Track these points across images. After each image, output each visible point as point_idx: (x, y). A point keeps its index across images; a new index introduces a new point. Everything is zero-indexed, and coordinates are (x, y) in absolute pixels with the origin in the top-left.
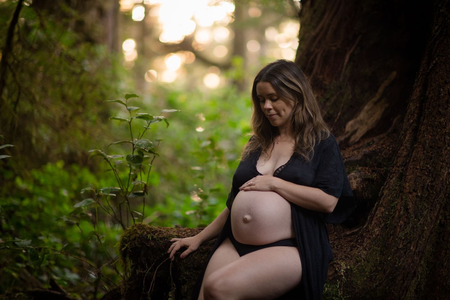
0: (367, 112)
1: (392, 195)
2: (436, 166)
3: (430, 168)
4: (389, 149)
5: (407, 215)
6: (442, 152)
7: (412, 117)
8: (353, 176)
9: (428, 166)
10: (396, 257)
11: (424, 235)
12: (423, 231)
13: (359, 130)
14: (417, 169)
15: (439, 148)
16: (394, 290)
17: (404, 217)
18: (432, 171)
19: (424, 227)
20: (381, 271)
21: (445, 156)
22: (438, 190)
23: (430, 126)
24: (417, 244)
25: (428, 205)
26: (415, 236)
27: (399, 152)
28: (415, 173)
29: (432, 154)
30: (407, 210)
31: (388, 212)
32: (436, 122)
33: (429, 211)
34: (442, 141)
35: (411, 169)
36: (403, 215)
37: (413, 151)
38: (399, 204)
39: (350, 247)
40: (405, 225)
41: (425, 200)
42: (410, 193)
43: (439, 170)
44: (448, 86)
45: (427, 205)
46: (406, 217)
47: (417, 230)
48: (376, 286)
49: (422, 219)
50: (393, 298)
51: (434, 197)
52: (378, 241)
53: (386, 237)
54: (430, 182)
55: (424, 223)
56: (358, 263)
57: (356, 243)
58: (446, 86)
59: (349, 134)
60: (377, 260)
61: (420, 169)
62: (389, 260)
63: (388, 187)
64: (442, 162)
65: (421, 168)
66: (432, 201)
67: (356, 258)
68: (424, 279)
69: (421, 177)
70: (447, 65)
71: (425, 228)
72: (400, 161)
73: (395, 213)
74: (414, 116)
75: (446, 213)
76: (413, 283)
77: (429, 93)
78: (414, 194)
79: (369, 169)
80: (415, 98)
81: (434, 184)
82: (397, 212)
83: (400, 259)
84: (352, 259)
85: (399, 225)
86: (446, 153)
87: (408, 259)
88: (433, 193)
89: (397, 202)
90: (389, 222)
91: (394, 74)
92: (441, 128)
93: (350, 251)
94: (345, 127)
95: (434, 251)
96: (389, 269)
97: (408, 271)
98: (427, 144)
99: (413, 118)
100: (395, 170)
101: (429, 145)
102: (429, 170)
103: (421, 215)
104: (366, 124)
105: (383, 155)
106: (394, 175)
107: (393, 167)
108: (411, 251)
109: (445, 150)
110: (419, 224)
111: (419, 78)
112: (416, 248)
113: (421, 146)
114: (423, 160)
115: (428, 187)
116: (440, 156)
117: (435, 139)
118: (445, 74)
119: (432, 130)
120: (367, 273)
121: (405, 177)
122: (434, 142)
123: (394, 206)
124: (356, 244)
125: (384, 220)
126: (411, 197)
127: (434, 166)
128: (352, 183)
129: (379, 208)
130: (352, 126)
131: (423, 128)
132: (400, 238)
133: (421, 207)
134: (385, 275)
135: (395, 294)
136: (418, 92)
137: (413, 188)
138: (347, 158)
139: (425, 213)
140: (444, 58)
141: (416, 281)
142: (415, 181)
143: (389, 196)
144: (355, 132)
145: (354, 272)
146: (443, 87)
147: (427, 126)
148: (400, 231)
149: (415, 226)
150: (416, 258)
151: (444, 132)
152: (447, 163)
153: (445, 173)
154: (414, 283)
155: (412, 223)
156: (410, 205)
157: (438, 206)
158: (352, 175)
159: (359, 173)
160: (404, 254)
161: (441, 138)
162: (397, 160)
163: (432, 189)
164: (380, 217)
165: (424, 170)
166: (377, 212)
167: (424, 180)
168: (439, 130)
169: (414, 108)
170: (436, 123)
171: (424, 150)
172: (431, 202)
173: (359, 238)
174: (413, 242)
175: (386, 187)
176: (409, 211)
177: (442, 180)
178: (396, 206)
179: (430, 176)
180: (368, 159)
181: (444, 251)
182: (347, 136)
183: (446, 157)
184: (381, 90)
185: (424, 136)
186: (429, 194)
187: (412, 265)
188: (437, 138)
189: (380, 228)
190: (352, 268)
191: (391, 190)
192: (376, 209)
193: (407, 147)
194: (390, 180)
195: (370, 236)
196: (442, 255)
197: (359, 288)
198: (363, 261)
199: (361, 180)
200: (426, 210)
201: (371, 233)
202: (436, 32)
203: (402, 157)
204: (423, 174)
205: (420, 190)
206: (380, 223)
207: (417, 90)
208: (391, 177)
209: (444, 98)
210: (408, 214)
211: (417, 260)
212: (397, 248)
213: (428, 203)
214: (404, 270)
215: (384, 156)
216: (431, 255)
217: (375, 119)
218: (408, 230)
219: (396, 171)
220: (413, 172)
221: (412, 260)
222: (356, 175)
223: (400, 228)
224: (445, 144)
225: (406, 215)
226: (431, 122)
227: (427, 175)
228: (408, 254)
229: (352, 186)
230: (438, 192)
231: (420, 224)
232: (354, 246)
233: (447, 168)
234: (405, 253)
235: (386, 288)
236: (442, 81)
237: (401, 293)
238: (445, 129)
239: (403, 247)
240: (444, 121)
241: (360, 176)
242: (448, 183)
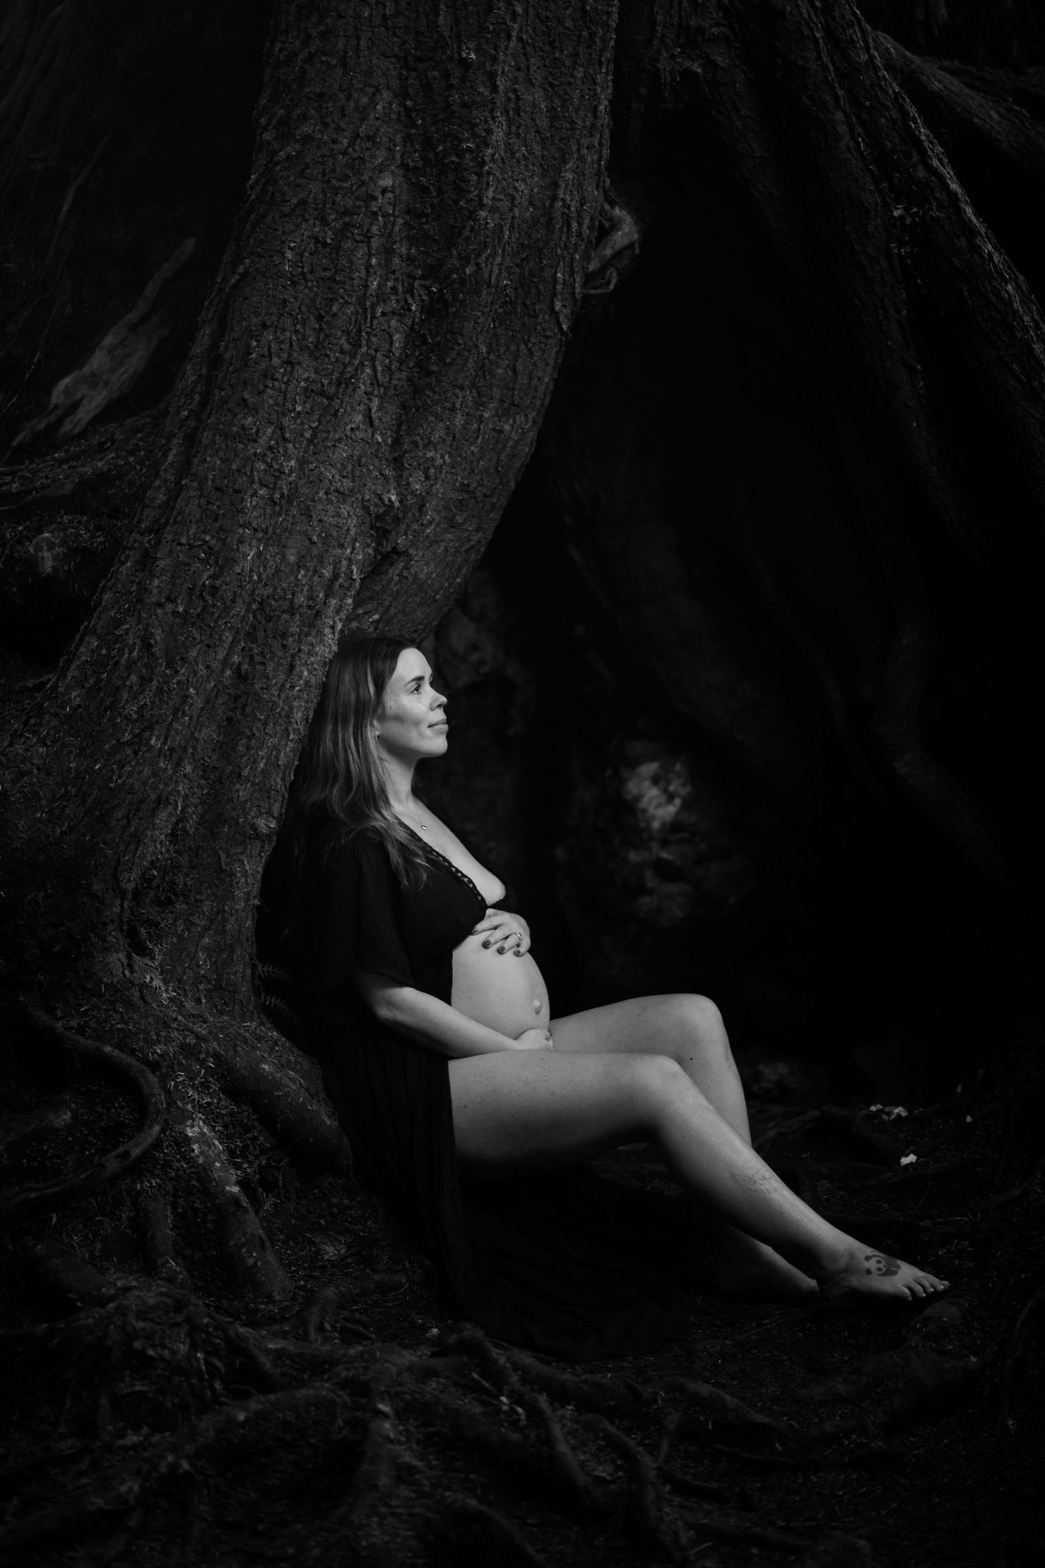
0: (110, 351)
1: (120, 607)
2: (226, 538)
3: (212, 542)
4: (141, 470)
5: (148, 659)
6: (242, 501)
7: (188, 402)
8: (47, 540)
9: (208, 538)
10: (113, 764)
11: (187, 708)
12: (185, 698)
13: (84, 402)
14: (180, 544)
15: (237, 492)
16: (104, 843)
17: (139, 665)
18: (216, 549)
19: (188, 689)
20: (76, 796)
21: (251, 510)
22: (228, 597)
23: (221, 436)
24: (168, 730)
25: (201, 635)
26: (163, 711)
27: (149, 493)
28: (175, 555)
29: (218, 507)
30: (147, 647)
31: (108, 650)
32: (235, 425)
33: (204, 648)
34: (245, 474)
35: (167, 542)
36: (139, 659)
37: (179, 495)
38: (132, 630)
39: (11, 735)
40: (141, 685)
41: (193, 623)
42: (160, 605)
43: (235, 547)
44: (268, 334)
45: (198, 635)
46: (146, 666)
47: (169, 698)
48: (62, 833)
49: (183, 670)
50: (102, 862)
51: (216, 615)
52: (77, 722)
53: (96, 713)
54: (210, 577)
55: (188, 680)
56: (23, 776)
57: (25, 726)
58: (265, 333)
59: (59, 412)
60: (69, 769)
61: (189, 545)
62: (96, 771)
63: (113, 585)
64: (242, 526)
65: (192, 542)
66: (212, 625)
67: (20, 765)
68: (196, 807)
69: (188, 565)
70: (269, 280)
71: (191, 690)
72: (149, 516)
73: (121, 651)
74: (193, 400)
75: (252, 648)
76: (161, 820)
77: (227, 347)
78: (170, 607)
79: (88, 521)
80: (199, 350)
81: (218, 583)
82: (126, 651)
83: (123, 768)
84: (8, 768)
85: (128, 683)
86: (254, 503)
87: (141, 768)
88: (214, 606)
89: (128, 626)
90: (105, 675)
91: (190, 244)
92: (246, 442)
93: (8, 746)
94: (49, 394)
95: (221, 739)
96: (96, 792)
97: (141, 795)
98: (210, 483)
99: (189, 404)
100: (135, 542)
101: (213, 482)
102: (209, 547)
103: (182, 659)
104: (107, 383)
105: (123, 486)
106: (131, 553)
107: (131, 532)
108: (151, 748)
109: (251, 496)
110: (175, 681)
111: (213, 300)
112: (166, 739)
113: (195, 484)
114: (197, 522)
115: (203, 591)
116: (238, 512)
117: (230, 469)
118: (264, 304)
119: (224, 447)
120: (44, 802)
121: (154, 562)
122: (225, 478)
123: (121, 635)
124: (23, 729)
125: (94, 671)
126: (160, 616)
127: (223, 537)
128: (43, 558)
129: (87, 639)
130: (67, 391)
131: (206, 437)
132: (128, 718)
133: (183, 638)
134: (83, 807)
135: (107, 851)
136: (207, 337)
137: (167, 593)
138: (37, 490)
139: (194, 655)
140: (264, 261)
141: (171, 815)
142: (173, 577)
143: (113, 607)
144: (75, 406)
145: (12, 799)
146: (258, 335)
147: (214, 435)
148: (127, 701)
149: (165, 688)
150: (162, 765)
151: (253, 451)
152: (256, 530)
153: (249, 555)
154: (164, 819)
155: (158, 681)
156: (158, 635)
157: (228, 637)
158: (43, 539)
159: (62, 534)
160: (132, 755)
161: (244, 466)
162: (141, 515)
163: (213, 596)
164: (86, 661)
165: (196, 547)
166: (82, 649)
167: (194, 572)
168: (240, 446)
169: (193, 378)
170: (235, 429)
171: (202, 496)
172: (210, 626)
173: (32, 714)
174: (157, 727)
175: (110, 584)
176: (155, 649)
177: (239, 571)
178: (124, 637)
179: (212, 562)
180: (89, 495)
181: (244, 741)
182: (52, 418)
183: (255, 513)
184: (150, 291)
185: (205, 460)
186: (204, 608)
187: (153, 782)
188: (234, 467)
189: (84, 691)
190: (7, 791)
191: (119, 592)
192: (82, 640)
193: (167, 481)
194: (120, 567)
195: (58, 710)
196: (240, 751)
197: (20, 838)
198: (35, 771)
199: (65, 551)
200: (195, 646)
201: (62, 703)
202: (252, 188)
203: (154, 508)
204: (194, 557)
205: (183, 599)
206: (86, 678)
207: (204, 333)
208: (122, 559)
209: (258, 363)
210: (150, 658)
211: (166, 769)
212: (118, 740)
213: (202, 629)
214: (130, 794)
215: (126, 491)
216: (213, 751)
217: (131, 370)
218: (145, 699)
219: (135, 545)
220: (171, 551)
221: (154, 770)
222: (53, 539)
223: (129, 692)
224: (253, 482)
225: (146, 660)
226: (223, 424)
227: (203, 560)
228: (142, 756)
229: (43, 567)
230: (229, 603)
231: (178, 682)
232: (18, 733)
233: (254, 542)
234: (136, 753)
235: (85, 837)
236: (255, 320)
237: (122, 848)
238: (256, 444)
239: (133, 738)
240: (255, 424)
241: (64, 542)
242: (255, 577)
